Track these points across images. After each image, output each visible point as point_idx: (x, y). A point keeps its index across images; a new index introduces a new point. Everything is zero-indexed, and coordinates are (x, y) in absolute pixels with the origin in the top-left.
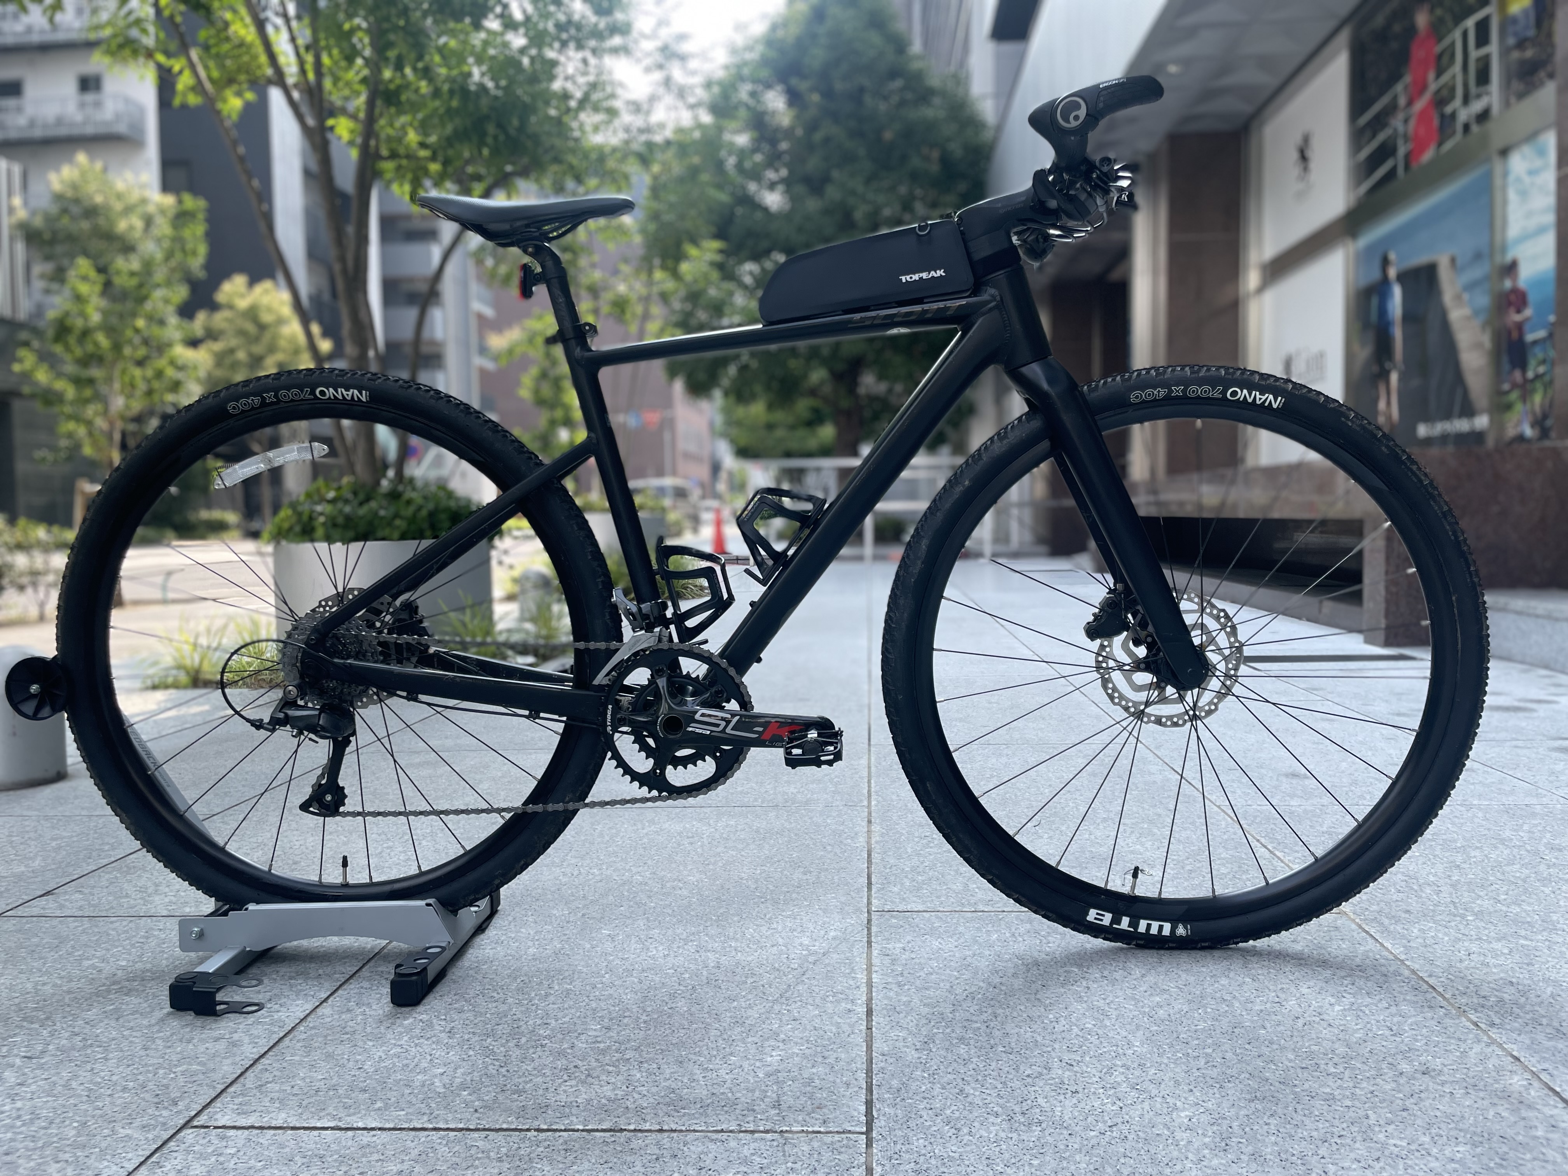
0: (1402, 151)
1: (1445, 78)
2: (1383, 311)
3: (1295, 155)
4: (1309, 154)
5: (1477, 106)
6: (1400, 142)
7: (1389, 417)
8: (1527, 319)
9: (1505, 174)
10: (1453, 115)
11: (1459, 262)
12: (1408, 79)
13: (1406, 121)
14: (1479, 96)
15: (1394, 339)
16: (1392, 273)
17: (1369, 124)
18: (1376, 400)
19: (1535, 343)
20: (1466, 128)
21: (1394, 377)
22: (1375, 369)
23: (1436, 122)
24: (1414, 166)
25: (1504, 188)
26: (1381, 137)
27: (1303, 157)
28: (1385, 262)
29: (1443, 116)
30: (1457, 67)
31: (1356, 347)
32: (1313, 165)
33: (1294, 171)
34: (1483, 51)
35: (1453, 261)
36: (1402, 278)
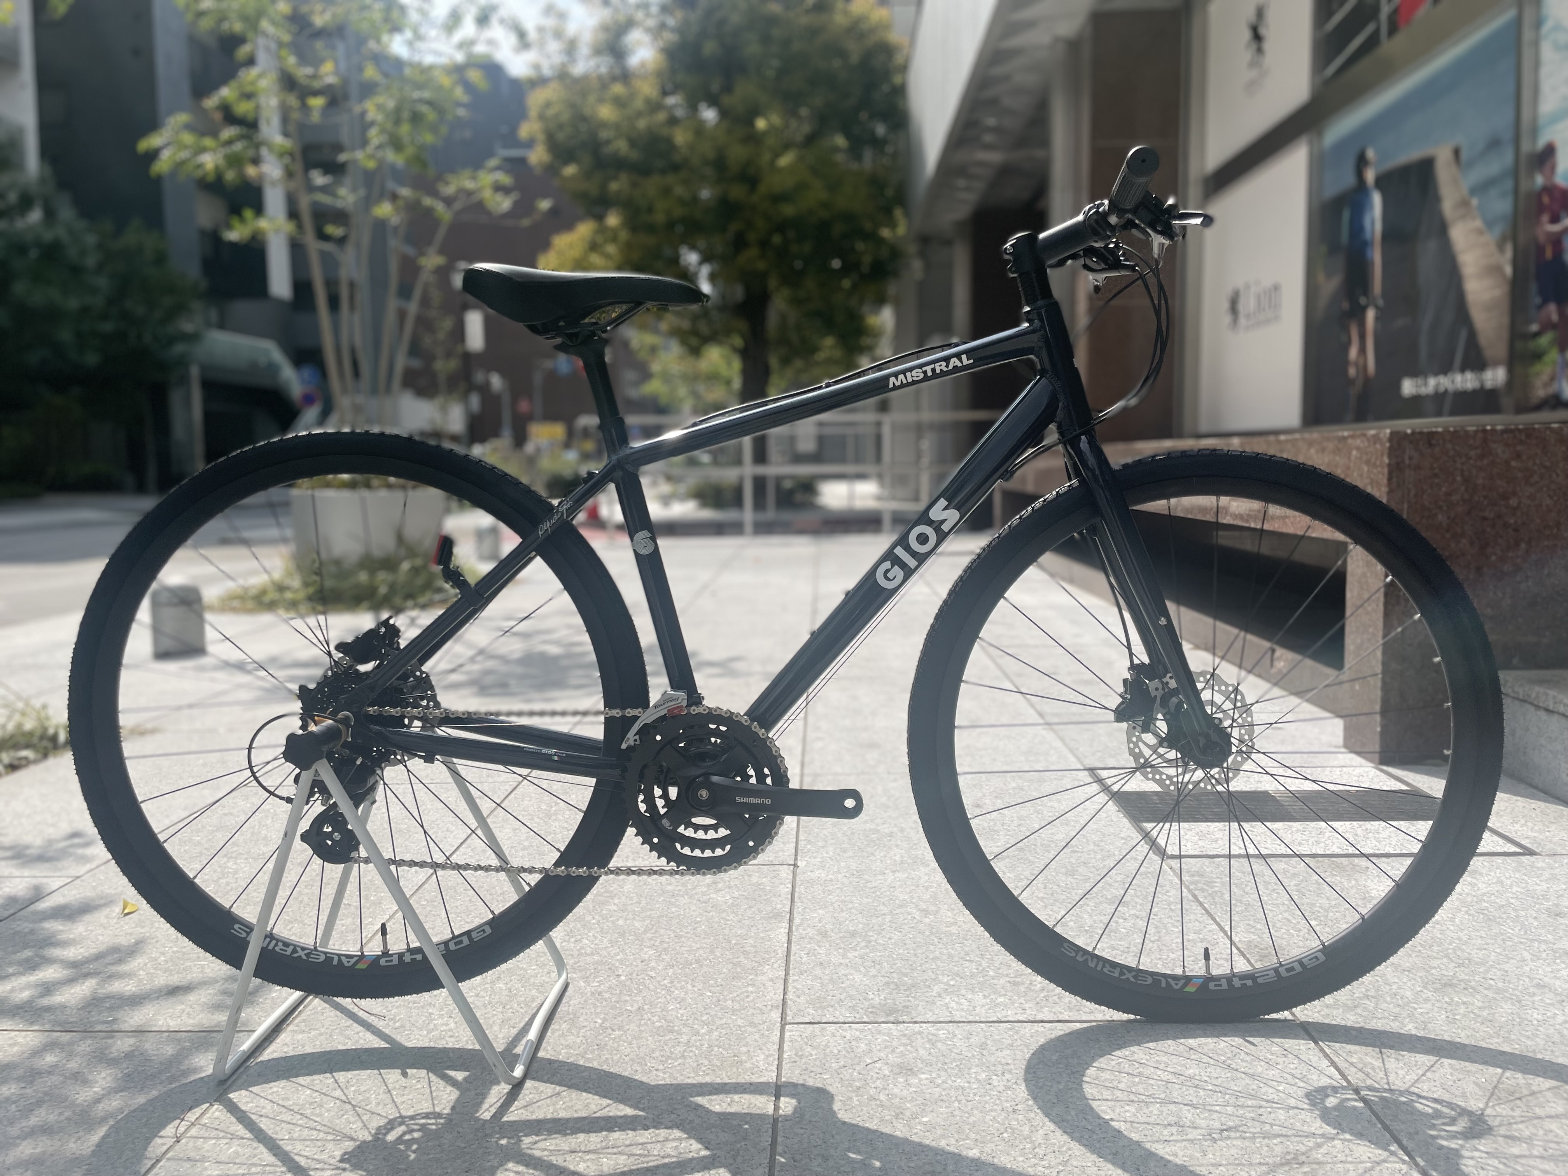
0: (1386, 9)
2: (1357, 228)
4: (1264, 31)
7: (1363, 368)
11: (1464, 155)
15: (1373, 263)
16: (1370, 176)
18: (1347, 345)
21: (1371, 315)
22: (1346, 305)
24: (1403, 29)
25: (1537, 43)
27: (1257, 37)
28: (1362, 162)
31: (1321, 277)
32: (1269, 45)
33: (1246, 55)
35: (1457, 152)
36: (1382, 182)
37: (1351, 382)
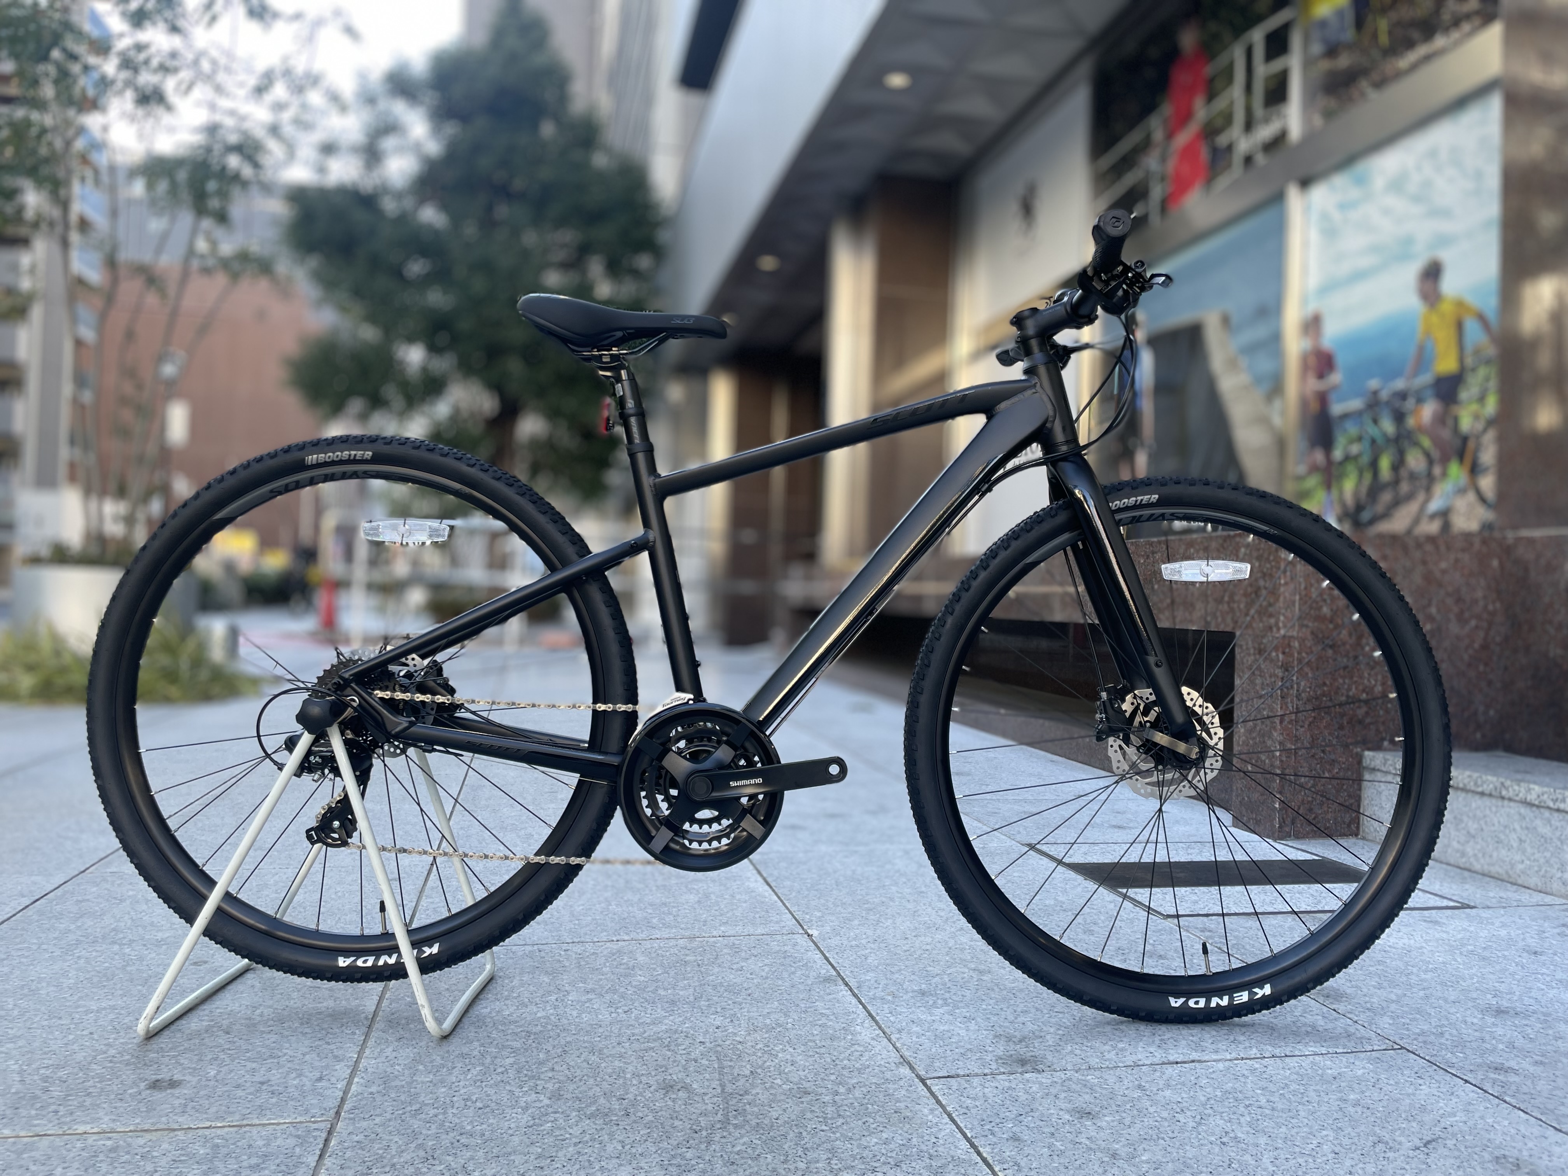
1: (1220, 104)
4: (1033, 202)
5: (1265, 133)
6: (1155, 185)
8: (1335, 388)
9: (1305, 211)
10: (1230, 148)
12: (1167, 109)
14: (1267, 120)
15: (1142, 412)
17: (1113, 164)
19: (1345, 416)
20: (1248, 160)
21: (1141, 457)
22: (1116, 448)
23: (1205, 156)
24: (1173, 213)
26: (1130, 179)
27: (1027, 208)
30: (1237, 91)
32: (1039, 216)
33: (1016, 225)
34: (1277, 65)
35: (1226, 319)
36: (1152, 342)
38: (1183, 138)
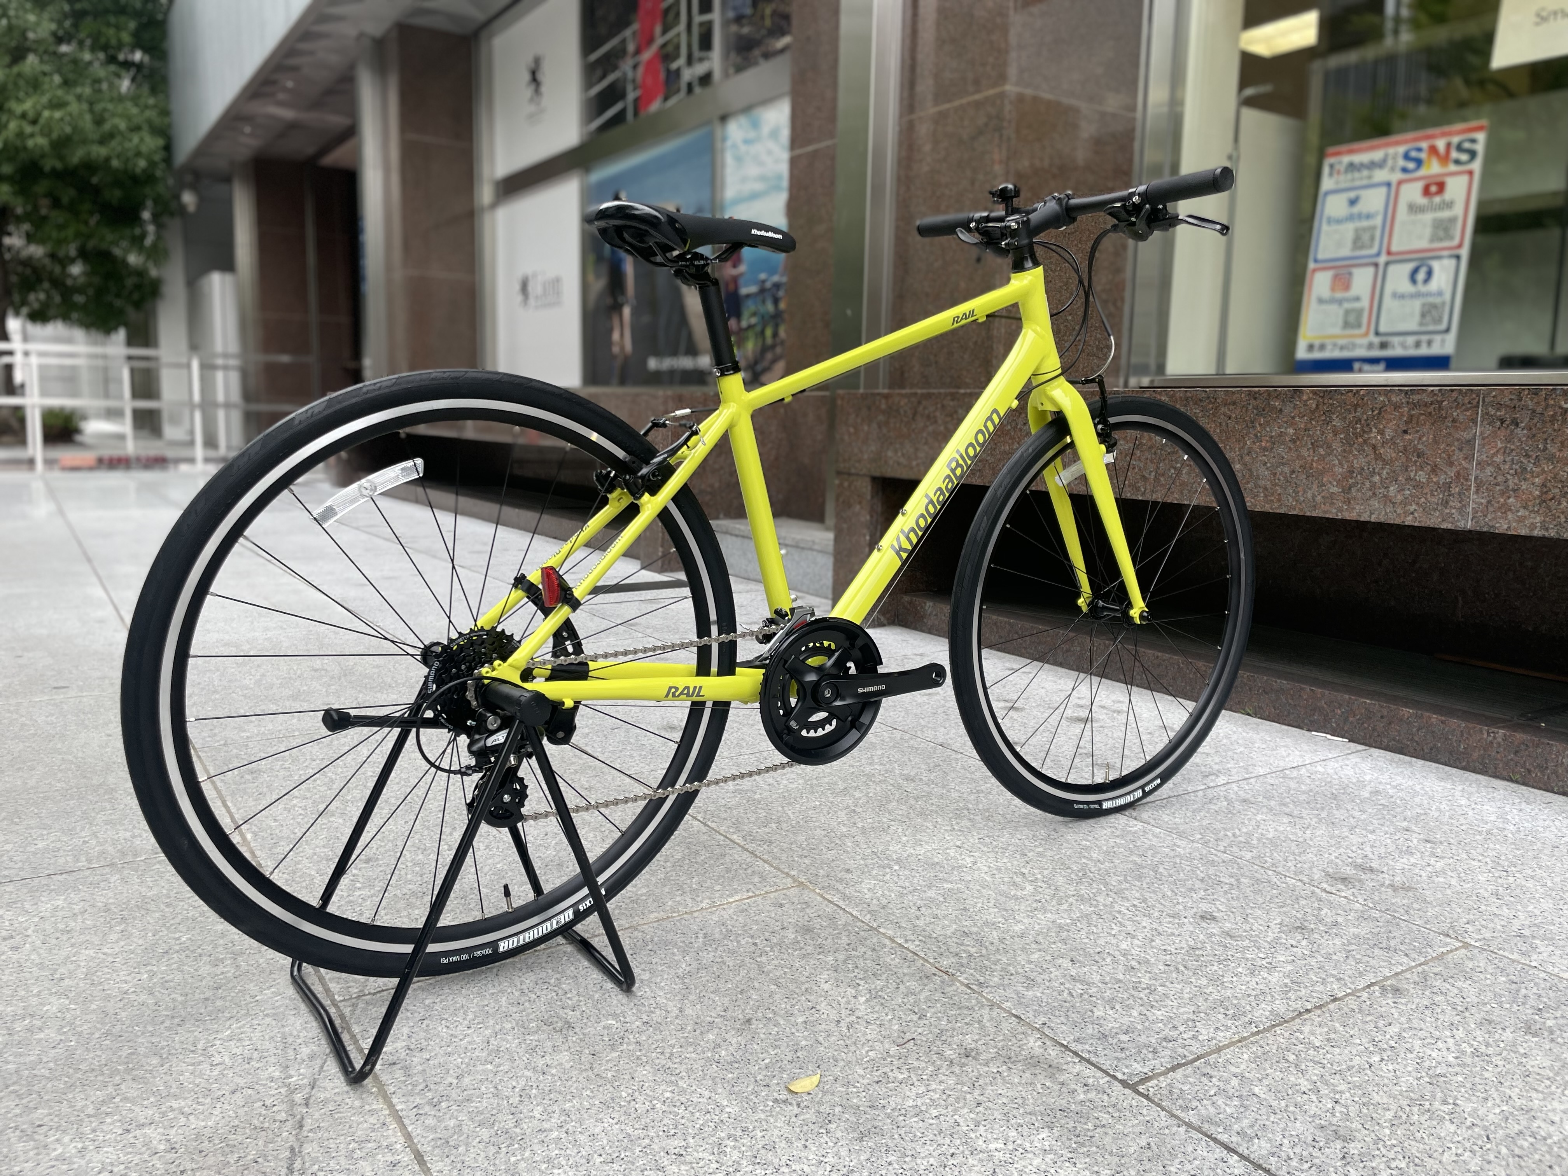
0: (631, 96)
1: (671, 35)
3: (526, 77)
4: (540, 76)
5: (700, 69)
6: (629, 88)
7: (622, 348)
8: (741, 275)
9: (724, 139)
10: (678, 72)
12: (636, 26)
13: (635, 67)
14: (701, 60)
15: (627, 274)
17: (598, 61)
18: (610, 331)
20: (690, 88)
21: (627, 311)
22: (609, 301)
23: (662, 76)
24: (643, 114)
25: (723, 151)
26: (611, 78)
27: (535, 79)
29: (668, 71)
30: (682, 27)
31: (591, 277)
32: (544, 89)
33: (528, 92)
34: (706, 18)
37: (614, 357)
38: (647, 55)
